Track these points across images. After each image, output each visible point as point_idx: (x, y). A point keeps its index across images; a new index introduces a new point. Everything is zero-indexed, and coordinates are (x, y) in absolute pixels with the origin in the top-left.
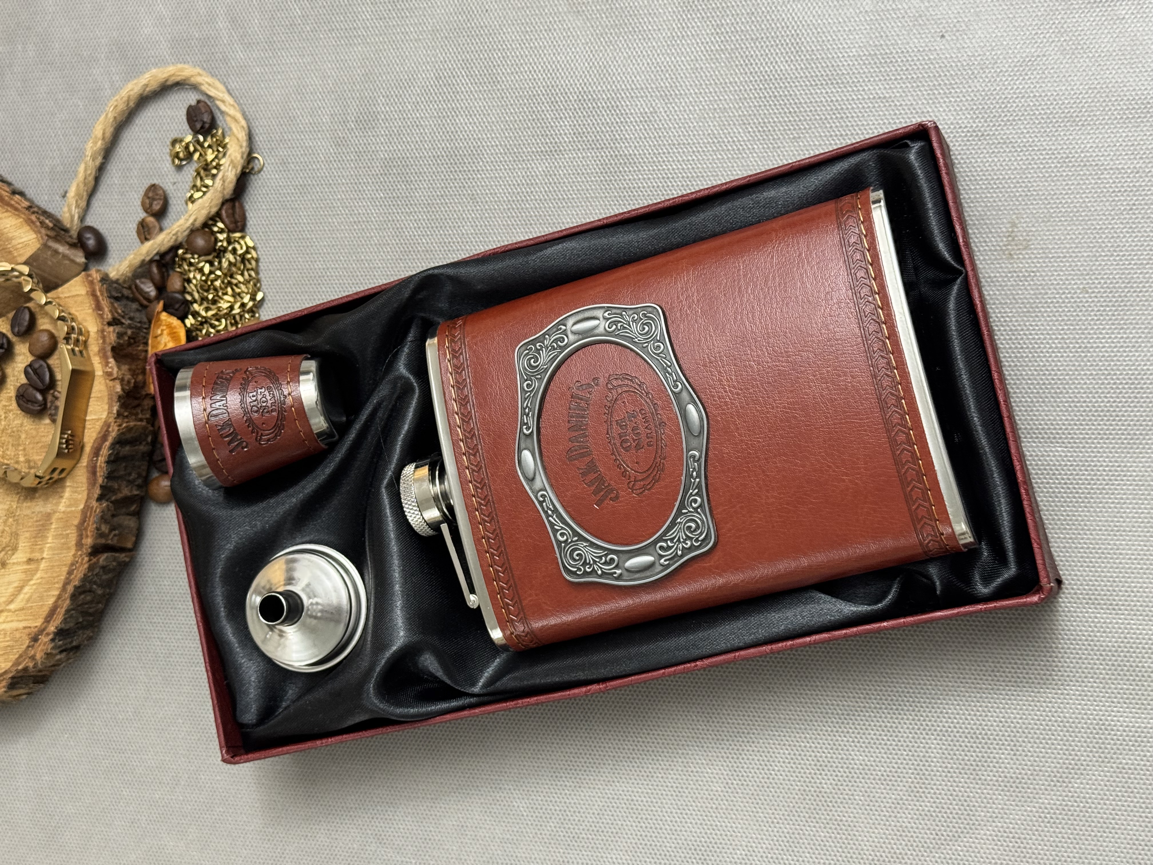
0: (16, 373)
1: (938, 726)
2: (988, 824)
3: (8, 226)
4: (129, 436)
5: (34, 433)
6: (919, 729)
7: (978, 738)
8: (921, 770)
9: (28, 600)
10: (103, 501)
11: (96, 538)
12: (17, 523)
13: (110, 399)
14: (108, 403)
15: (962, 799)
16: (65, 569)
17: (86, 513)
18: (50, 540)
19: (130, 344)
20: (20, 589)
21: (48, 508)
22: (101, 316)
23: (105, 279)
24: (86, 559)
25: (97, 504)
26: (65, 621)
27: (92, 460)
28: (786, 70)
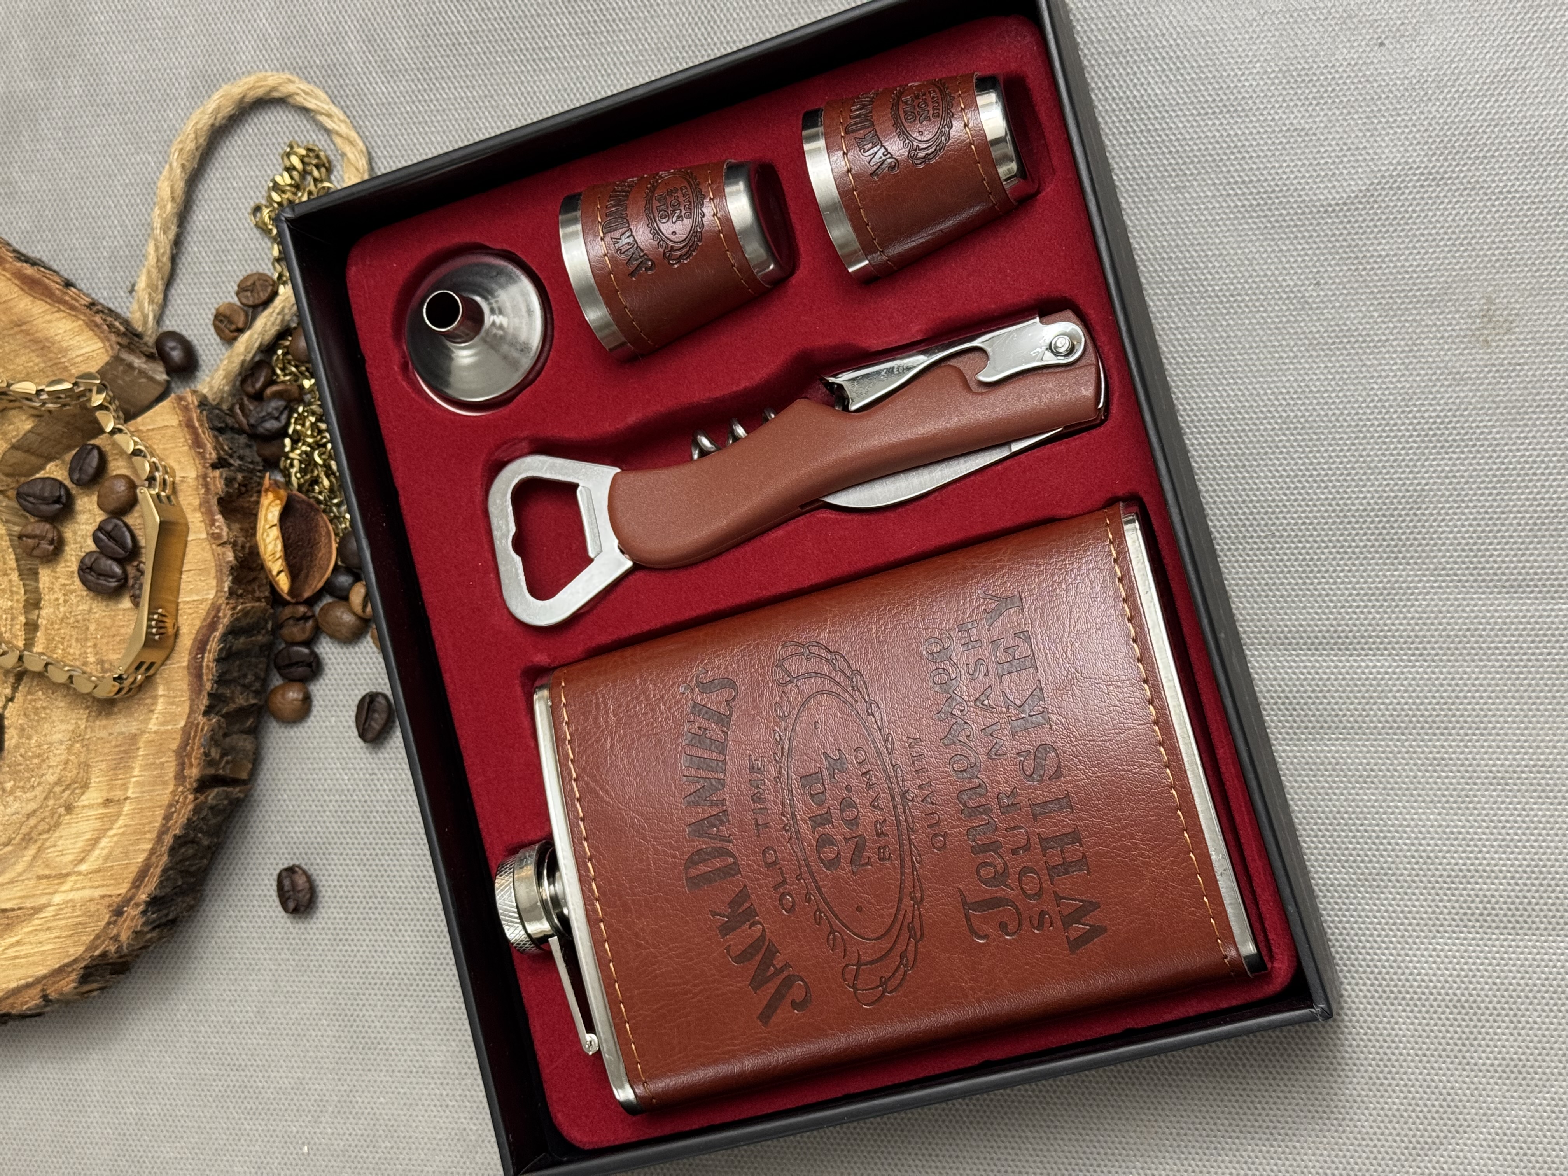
0: (79, 539)
1: (1408, 993)
2: (1481, 1124)
3: (61, 331)
4: (244, 622)
5: (109, 621)
6: (1380, 998)
7: (1463, 1007)
8: (1386, 1054)
9: (107, 858)
10: (212, 715)
11: (204, 768)
12: (88, 750)
13: (220, 571)
14: (216, 577)
15: (1444, 1091)
16: (160, 813)
17: (190, 734)
18: (136, 773)
19: (241, 494)
20: (94, 842)
21: (133, 727)
22: (202, 456)
23: (203, 403)
24: (191, 797)
25: (205, 719)
26: (161, 885)
27: (195, 658)
28: (1163, 94)
